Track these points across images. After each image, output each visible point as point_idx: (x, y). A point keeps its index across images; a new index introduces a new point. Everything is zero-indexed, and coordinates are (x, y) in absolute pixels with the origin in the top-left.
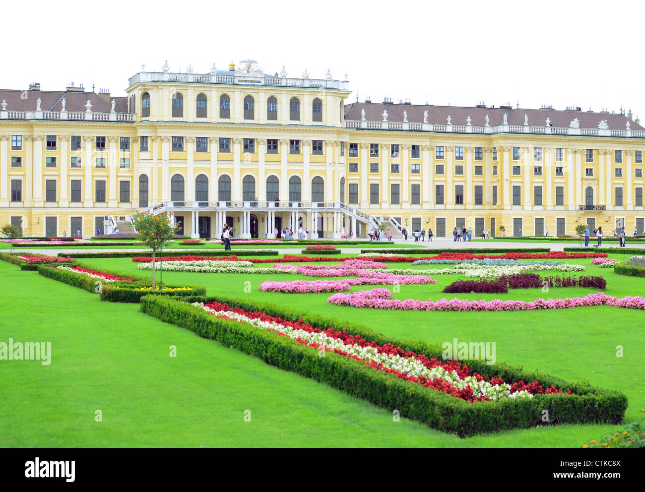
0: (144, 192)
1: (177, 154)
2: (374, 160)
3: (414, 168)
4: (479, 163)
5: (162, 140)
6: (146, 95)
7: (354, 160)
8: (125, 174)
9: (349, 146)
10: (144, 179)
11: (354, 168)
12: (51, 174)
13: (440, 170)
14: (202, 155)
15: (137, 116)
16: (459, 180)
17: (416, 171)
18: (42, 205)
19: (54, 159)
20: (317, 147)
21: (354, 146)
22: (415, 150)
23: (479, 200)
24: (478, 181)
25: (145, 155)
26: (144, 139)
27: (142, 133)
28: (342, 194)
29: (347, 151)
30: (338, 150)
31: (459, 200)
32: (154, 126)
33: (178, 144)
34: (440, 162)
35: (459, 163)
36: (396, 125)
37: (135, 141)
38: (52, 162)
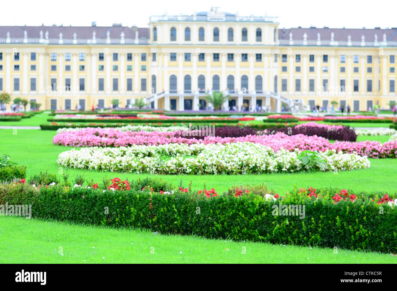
0: (154, 85)
1: (173, 63)
2: (298, 64)
3: (324, 69)
4: (370, 65)
5: (164, 55)
6: (155, 29)
7: (285, 64)
8: (144, 75)
9: (281, 56)
10: (154, 78)
11: (284, 69)
12: (101, 75)
13: (343, 70)
14: (188, 63)
15: (151, 41)
16: (356, 76)
17: (326, 71)
18: (96, 92)
19: (103, 67)
20: (259, 57)
21: (285, 56)
22: (325, 58)
23: (370, 89)
24: (369, 76)
25: (154, 63)
26: (154, 55)
27: (153, 51)
28: (276, 85)
29: (280, 59)
30: (273, 58)
31: (356, 89)
32: (159, 47)
33: (173, 57)
34: (343, 65)
35: (356, 65)
36: (312, 42)
37: (149, 55)
38: (102, 68)
